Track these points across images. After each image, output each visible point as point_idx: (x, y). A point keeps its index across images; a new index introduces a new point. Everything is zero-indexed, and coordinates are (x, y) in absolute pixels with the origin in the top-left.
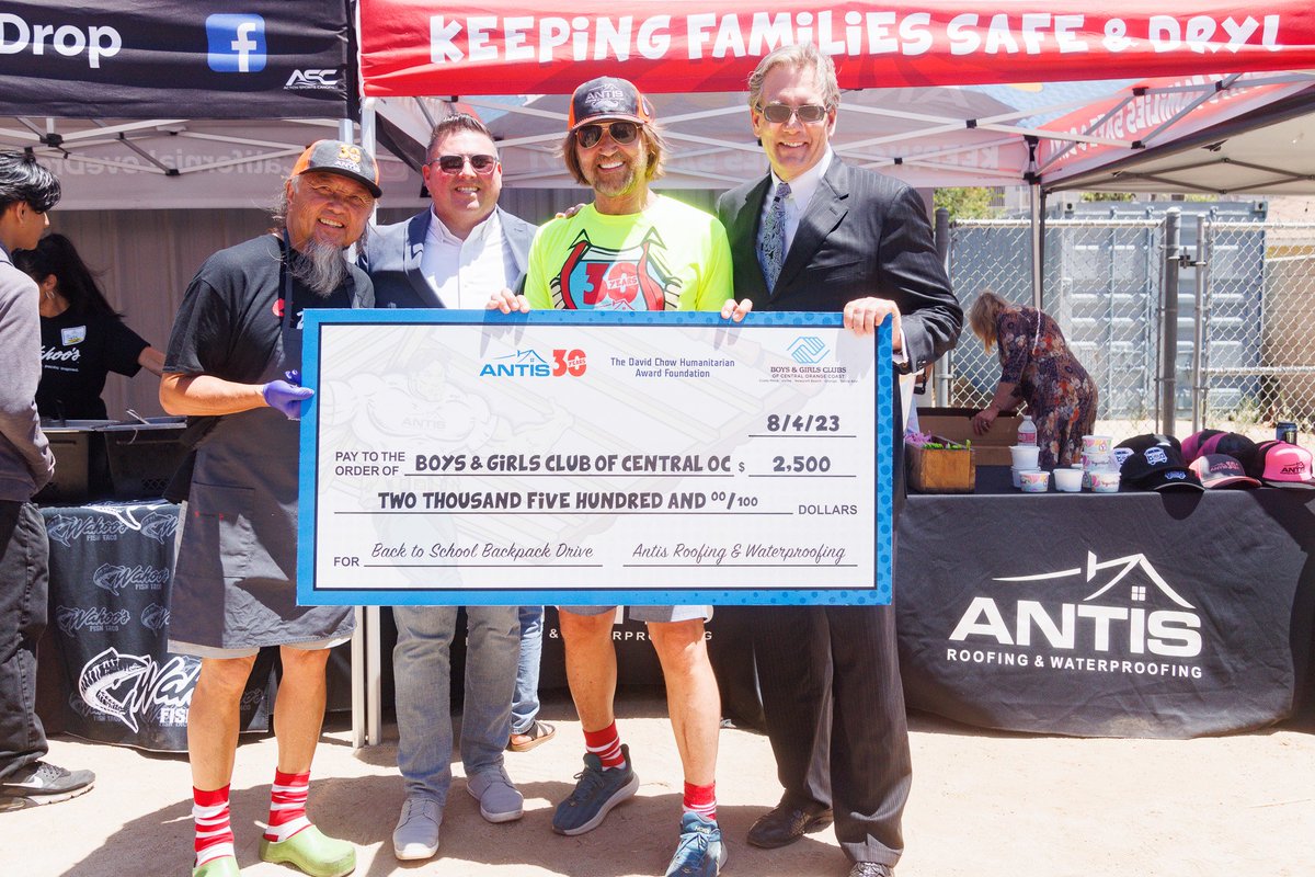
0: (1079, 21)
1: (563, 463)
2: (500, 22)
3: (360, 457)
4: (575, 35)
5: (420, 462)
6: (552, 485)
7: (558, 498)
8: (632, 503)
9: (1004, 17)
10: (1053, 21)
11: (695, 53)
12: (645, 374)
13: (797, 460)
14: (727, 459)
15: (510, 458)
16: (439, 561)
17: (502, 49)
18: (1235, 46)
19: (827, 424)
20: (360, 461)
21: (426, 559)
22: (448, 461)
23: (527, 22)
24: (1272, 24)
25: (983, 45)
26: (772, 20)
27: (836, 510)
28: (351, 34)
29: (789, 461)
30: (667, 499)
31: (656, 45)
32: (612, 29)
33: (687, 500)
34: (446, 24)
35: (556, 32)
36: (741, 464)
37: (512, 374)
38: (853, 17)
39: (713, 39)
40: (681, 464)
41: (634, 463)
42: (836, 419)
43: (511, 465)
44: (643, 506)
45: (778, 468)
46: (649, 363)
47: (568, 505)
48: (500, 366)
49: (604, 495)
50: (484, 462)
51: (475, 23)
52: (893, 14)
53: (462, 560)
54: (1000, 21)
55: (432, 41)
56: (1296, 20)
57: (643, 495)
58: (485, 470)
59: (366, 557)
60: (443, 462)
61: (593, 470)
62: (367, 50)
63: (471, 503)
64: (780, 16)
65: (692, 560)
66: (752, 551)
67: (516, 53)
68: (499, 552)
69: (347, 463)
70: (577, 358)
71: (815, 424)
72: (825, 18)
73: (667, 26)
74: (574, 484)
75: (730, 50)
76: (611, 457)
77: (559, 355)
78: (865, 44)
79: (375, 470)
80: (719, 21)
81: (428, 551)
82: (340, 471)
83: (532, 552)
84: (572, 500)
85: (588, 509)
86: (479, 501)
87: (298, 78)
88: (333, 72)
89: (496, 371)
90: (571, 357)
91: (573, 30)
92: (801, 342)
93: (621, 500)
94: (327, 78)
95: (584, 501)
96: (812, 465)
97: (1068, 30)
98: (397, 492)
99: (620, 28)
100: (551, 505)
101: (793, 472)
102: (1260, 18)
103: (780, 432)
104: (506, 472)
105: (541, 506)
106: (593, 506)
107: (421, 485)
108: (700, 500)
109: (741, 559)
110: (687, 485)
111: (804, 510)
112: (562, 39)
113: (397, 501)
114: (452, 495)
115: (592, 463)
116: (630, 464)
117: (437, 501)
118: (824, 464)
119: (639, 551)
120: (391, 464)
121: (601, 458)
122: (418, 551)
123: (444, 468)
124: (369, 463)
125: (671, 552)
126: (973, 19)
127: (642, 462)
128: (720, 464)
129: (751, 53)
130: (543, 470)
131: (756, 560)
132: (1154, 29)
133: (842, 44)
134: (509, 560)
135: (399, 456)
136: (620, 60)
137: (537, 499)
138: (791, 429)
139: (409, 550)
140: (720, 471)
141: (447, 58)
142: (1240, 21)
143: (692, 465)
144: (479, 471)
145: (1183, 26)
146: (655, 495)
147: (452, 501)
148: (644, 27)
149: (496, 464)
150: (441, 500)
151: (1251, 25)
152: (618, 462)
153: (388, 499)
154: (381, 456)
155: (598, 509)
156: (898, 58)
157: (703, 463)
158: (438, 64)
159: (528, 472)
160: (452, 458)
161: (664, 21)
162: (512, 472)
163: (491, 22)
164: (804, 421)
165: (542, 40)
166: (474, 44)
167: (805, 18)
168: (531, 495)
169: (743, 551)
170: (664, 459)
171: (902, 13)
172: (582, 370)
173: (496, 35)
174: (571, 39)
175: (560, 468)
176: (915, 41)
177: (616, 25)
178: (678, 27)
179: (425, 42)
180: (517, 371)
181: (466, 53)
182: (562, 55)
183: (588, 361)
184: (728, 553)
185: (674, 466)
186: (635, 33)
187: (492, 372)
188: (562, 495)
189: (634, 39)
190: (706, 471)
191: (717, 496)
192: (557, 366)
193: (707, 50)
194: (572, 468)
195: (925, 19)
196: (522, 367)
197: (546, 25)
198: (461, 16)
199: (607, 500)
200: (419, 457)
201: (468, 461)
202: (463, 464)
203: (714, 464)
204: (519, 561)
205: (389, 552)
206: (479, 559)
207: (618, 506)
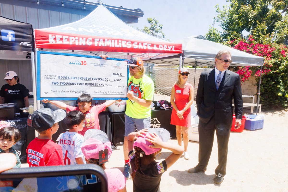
0: (151, 45)
1: (83, 78)
2: (62, 37)
3: (48, 76)
4: (76, 40)
5: (59, 77)
6: (81, 82)
7: (82, 84)
8: (94, 85)
9: (141, 43)
10: (147, 44)
11: (96, 45)
12: (95, 66)
13: (117, 80)
14: (107, 79)
15: (74, 77)
16: (63, 93)
17: (63, 42)
18: (169, 50)
19: (121, 75)
20: (48, 77)
21: (60, 93)
22: (64, 77)
23: (67, 37)
24: (174, 47)
25: (138, 47)
26: (108, 41)
27: (122, 87)
28: (33, 36)
29: (116, 80)
30: (99, 85)
31: (90, 43)
32: (82, 40)
33: (102, 85)
34: (52, 36)
35: (72, 39)
36: (109, 80)
37: (74, 64)
38: (120, 41)
39: (99, 43)
40: (101, 79)
41: (94, 79)
42: (122, 74)
43: (74, 78)
44: (95, 85)
45: (114, 81)
46: (96, 64)
47: (84, 85)
48: (73, 63)
49: (89, 84)
50: (70, 78)
51: (58, 37)
52: (126, 41)
53: (67, 93)
54: (140, 44)
55: (49, 39)
56: (176, 47)
57: (95, 84)
58: (70, 79)
59: (50, 92)
60: (63, 77)
61: (88, 80)
62: (36, 39)
63: (68, 84)
64: (109, 40)
65: (102, 93)
66: (111, 92)
67: (65, 42)
68: (73, 92)
69: (46, 77)
70: (85, 62)
71: (119, 75)
72: (116, 41)
73: (91, 40)
74: (85, 82)
75: (102, 45)
76: (90, 78)
77: (82, 62)
78: (122, 46)
79: (51, 78)
80: (100, 40)
81: (61, 92)
82: (45, 78)
83: (78, 92)
84: (84, 84)
85: (87, 86)
86: (69, 84)
87: (22, 43)
88: (30, 43)
89: (72, 63)
90: (84, 62)
91: (75, 39)
92: (118, 63)
93: (92, 84)
94: (28, 44)
95: (86, 84)
96: (119, 80)
97: (149, 46)
98: (55, 82)
99: (84, 40)
100: (81, 85)
101: (116, 81)
102: (172, 46)
103: (115, 75)
104: (74, 79)
105: (79, 85)
106: (88, 85)
107: (59, 81)
108: (104, 85)
109: (109, 94)
110: (102, 82)
111: (118, 87)
112: (73, 41)
113: (55, 83)
114: (65, 83)
115: (88, 79)
116: (93, 79)
117: (62, 84)
118: (120, 80)
119: (95, 92)
120: (54, 77)
121: (89, 78)
122: (59, 92)
123: (63, 78)
124: (50, 77)
125: (99, 92)
126: (137, 43)
127: (95, 79)
128: (106, 80)
129: (105, 46)
130: (80, 79)
131: (111, 94)
132: (160, 47)
133: (118, 45)
134: (74, 93)
135: (55, 76)
136: (84, 45)
137: (79, 84)
138: (116, 75)
139: (57, 91)
140: (106, 81)
141: (52, 42)
142: (170, 46)
143: (102, 80)
144: (69, 79)
145: (163, 46)
146: (97, 84)
147: (65, 84)
148: (87, 40)
149: (72, 78)
150: (63, 83)
151: (171, 47)
152: (92, 79)
153: (54, 83)
154: (52, 76)
155: (88, 86)
156: (127, 48)
157: (104, 79)
158: (51, 43)
159: (77, 80)
160: (65, 77)
161: (91, 39)
162: (75, 79)
163: (61, 37)
164: (118, 74)
165: (70, 40)
166: (57, 40)
167: (113, 41)
168: (78, 83)
169: (109, 92)
170: (98, 78)
171: (127, 41)
172: (86, 64)
173: (62, 39)
174: (75, 41)
175: (82, 79)
176: (129, 46)
177: (83, 39)
178: (93, 40)
179: (48, 39)
180: (75, 64)
181: (56, 42)
182: (74, 43)
183: (87, 63)
184: (107, 92)
185: (100, 80)
186: (86, 41)
187: (71, 64)
188: (83, 83)
189: (86, 42)
190: (104, 81)
191: (106, 84)
192: (82, 63)
193: (98, 45)
194: (84, 79)
195: (130, 42)
196: (76, 63)
197: (71, 38)
198: (55, 35)
199: (90, 84)
200: (59, 76)
201: (67, 77)
202: (67, 78)
203: (105, 80)
204: (76, 93)
205: (54, 92)
206: (69, 93)
207: (91, 85)
